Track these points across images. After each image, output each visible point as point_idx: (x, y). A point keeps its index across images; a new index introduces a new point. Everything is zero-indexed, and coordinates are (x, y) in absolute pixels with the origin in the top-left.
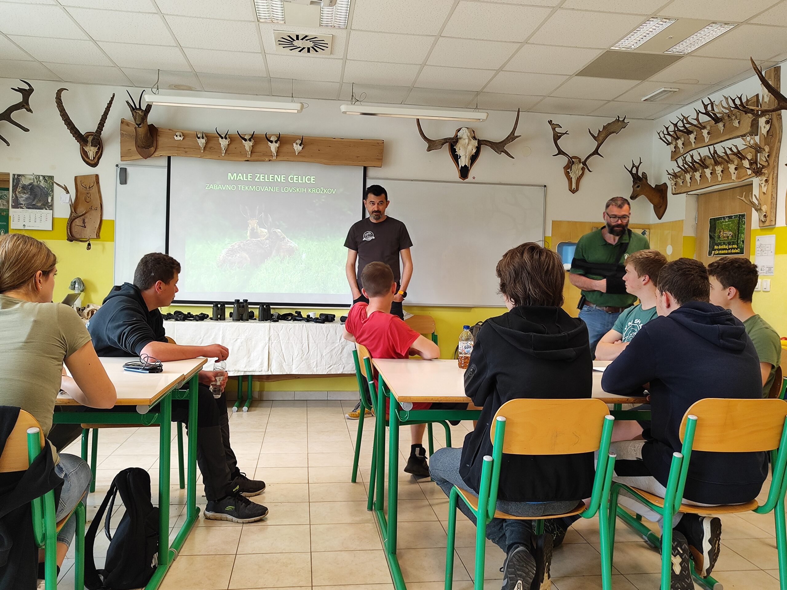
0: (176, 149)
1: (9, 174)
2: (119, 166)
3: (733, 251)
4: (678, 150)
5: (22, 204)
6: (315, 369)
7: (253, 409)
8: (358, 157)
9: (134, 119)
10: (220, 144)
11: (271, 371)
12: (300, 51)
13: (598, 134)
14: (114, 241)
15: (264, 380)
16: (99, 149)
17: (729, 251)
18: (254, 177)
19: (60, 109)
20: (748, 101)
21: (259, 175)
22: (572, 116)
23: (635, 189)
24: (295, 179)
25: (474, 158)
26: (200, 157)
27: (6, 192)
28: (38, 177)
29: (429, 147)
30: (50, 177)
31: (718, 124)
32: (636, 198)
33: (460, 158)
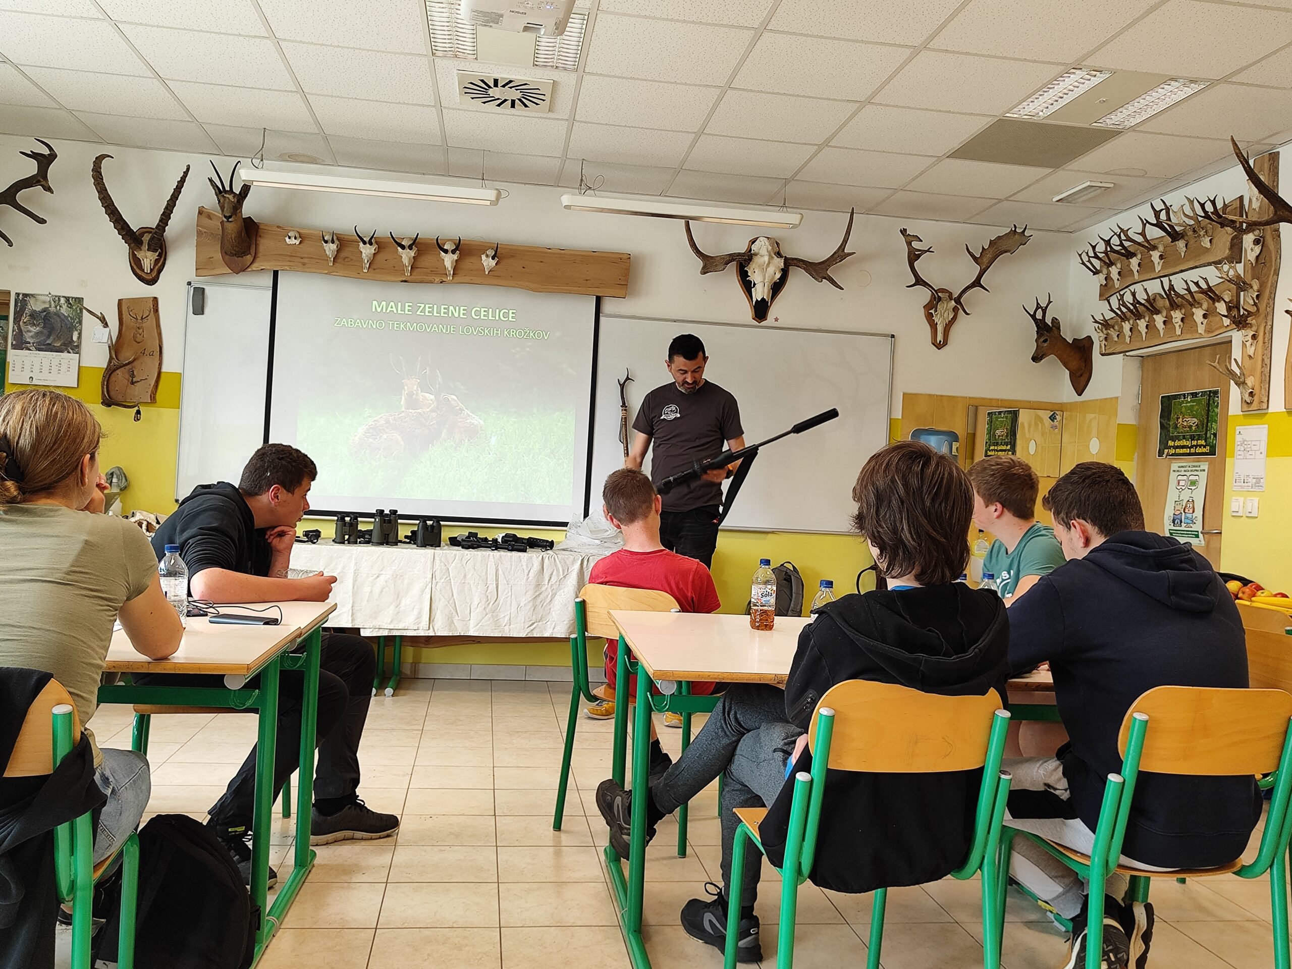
0: (288, 259)
1: (9, 293)
2: (192, 284)
3: (1199, 450)
4: (1110, 283)
5: (29, 343)
6: (507, 628)
7: (402, 692)
8: (587, 280)
9: (221, 208)
10: (361, 252)
11: (433, 629)
12: (499, 105)
13: (981, 253)
14: (179, 408)
15: (422, 645)
16: (160, 255)
17: (1193, 450)
18: (414, 309)
19: (99, 189)
20: (1225, 206)
21: (423, 306)
22: (939, 223)
23: (1039, 343)
24: (483, 313)
25: (777, 288)
26: (326, 274)
27: (2, 323)
28: (57, 299)
29: (704, 268)
30: (77, 300)
31: (1177, 242)
32: (1041, 360)
33: (754, 286)
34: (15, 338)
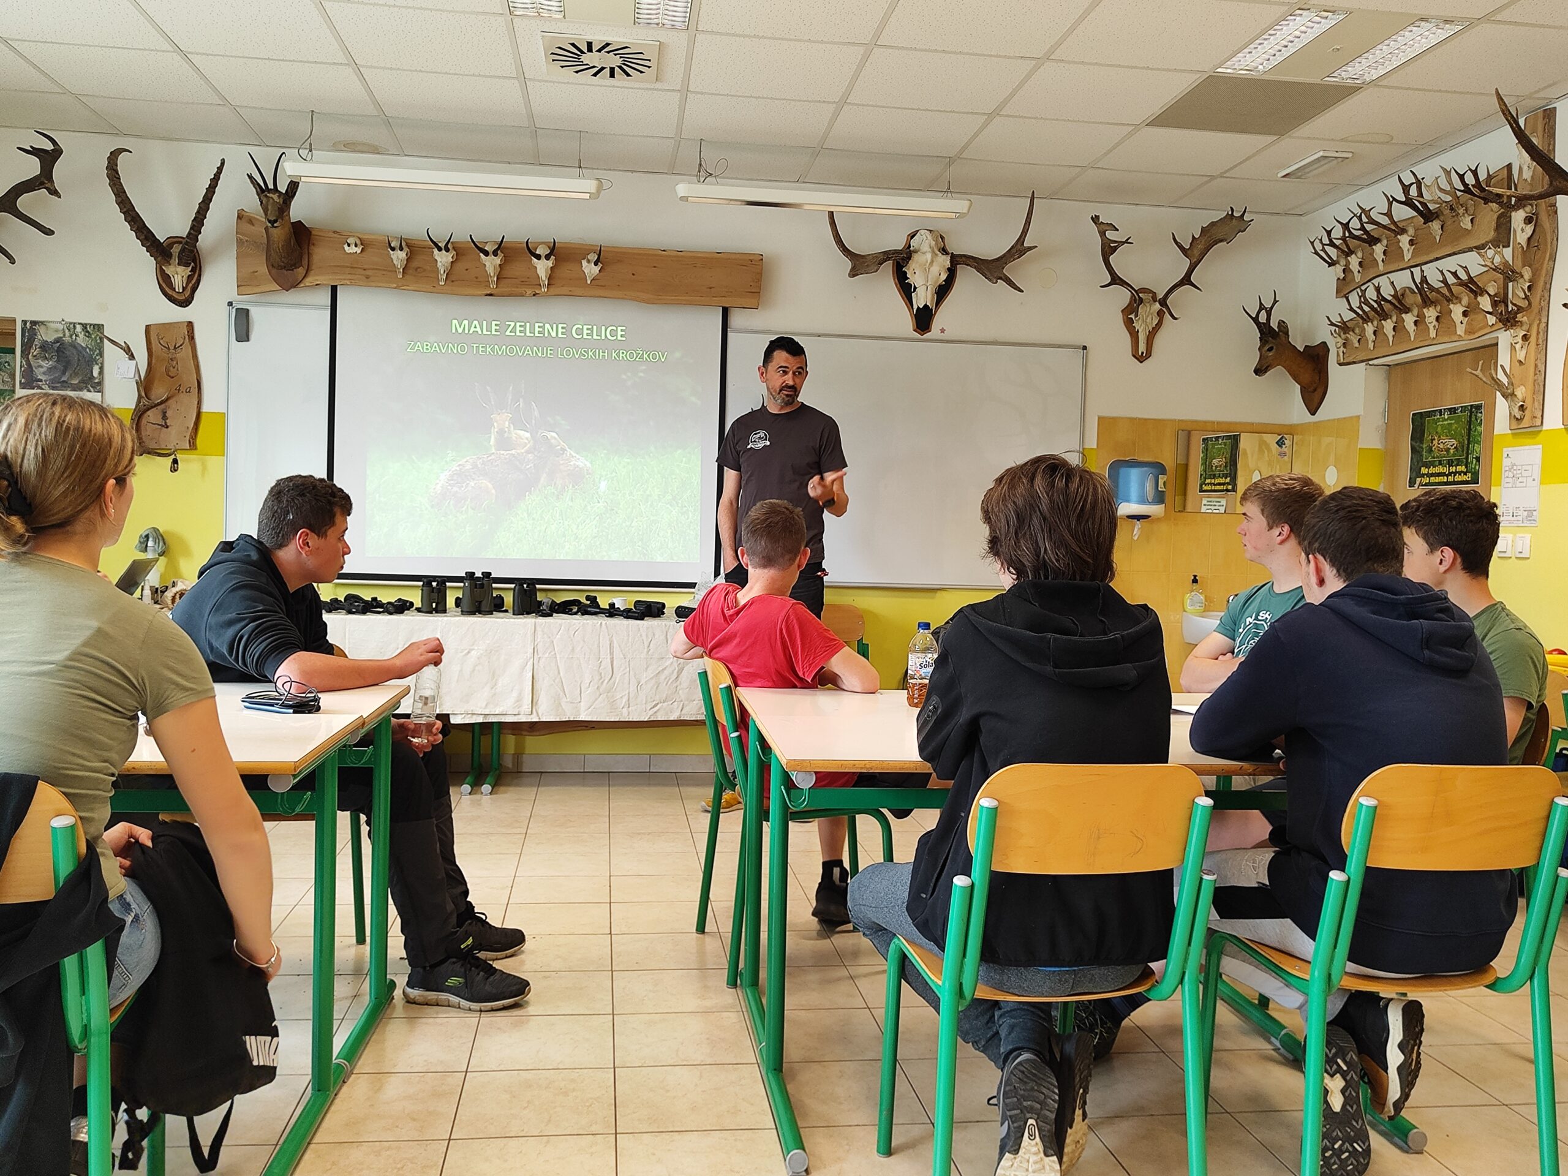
0: (348, 270)
1: (14, 320)
2: (233, 305)
3: (1458, 478)
4: (1350, 276)
5: (41, 381)
6: (625, 711)
7: (502, 789)
8: (710, 288)
9: (264, 211)
10: (436, 260)
11: (538, 716)
12: (595, 75)
13: (1191, 244)
14: (224, 456)
15: (525, 733)
16: (193, 270)
17: (1451, 479)
18: (502, 328)
20: (1490, 177)
21: (513, 324)
22: (1139, 207)
23: (1263, 352)
24: (585, 332)
25: (942, 291)
26: (395, 288)
27: (8, 357)
28: (72, 326)
30: (96, 327)
31: (1430, 224)
32: (1266, 372)
33: (914, 291)
34: (24, 374)
